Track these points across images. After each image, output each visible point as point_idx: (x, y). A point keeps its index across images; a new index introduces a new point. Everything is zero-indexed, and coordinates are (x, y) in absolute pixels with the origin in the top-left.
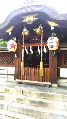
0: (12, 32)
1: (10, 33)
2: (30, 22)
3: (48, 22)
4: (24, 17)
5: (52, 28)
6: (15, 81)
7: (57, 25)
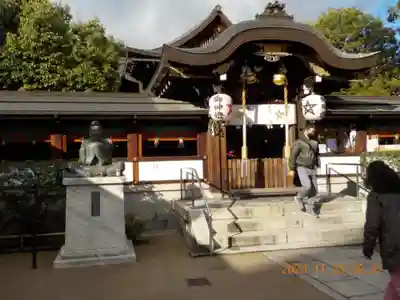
1: (223, 77)
3: (312, 65)
4: (261, 45)
5: (318, 80)
7: (327, 74)
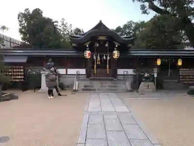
0: (89, 45)
1: (87, 46)
2: (101, 40)
3: (114, 42)
4: (98, 37)
5: (117, 46)
6: (89, 79)
7: (119, 44)
